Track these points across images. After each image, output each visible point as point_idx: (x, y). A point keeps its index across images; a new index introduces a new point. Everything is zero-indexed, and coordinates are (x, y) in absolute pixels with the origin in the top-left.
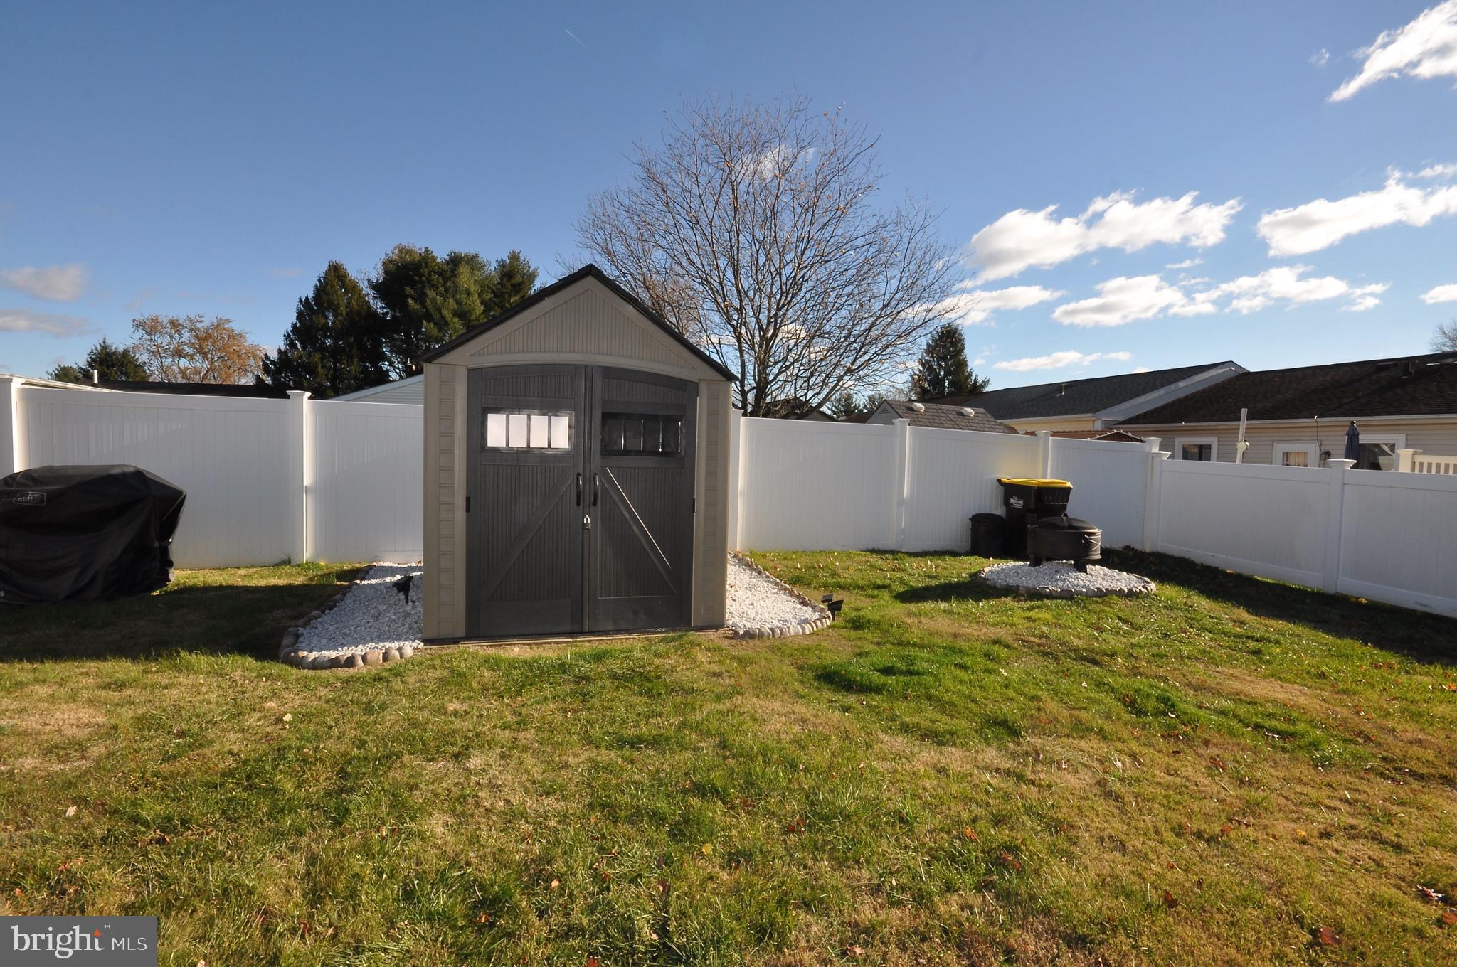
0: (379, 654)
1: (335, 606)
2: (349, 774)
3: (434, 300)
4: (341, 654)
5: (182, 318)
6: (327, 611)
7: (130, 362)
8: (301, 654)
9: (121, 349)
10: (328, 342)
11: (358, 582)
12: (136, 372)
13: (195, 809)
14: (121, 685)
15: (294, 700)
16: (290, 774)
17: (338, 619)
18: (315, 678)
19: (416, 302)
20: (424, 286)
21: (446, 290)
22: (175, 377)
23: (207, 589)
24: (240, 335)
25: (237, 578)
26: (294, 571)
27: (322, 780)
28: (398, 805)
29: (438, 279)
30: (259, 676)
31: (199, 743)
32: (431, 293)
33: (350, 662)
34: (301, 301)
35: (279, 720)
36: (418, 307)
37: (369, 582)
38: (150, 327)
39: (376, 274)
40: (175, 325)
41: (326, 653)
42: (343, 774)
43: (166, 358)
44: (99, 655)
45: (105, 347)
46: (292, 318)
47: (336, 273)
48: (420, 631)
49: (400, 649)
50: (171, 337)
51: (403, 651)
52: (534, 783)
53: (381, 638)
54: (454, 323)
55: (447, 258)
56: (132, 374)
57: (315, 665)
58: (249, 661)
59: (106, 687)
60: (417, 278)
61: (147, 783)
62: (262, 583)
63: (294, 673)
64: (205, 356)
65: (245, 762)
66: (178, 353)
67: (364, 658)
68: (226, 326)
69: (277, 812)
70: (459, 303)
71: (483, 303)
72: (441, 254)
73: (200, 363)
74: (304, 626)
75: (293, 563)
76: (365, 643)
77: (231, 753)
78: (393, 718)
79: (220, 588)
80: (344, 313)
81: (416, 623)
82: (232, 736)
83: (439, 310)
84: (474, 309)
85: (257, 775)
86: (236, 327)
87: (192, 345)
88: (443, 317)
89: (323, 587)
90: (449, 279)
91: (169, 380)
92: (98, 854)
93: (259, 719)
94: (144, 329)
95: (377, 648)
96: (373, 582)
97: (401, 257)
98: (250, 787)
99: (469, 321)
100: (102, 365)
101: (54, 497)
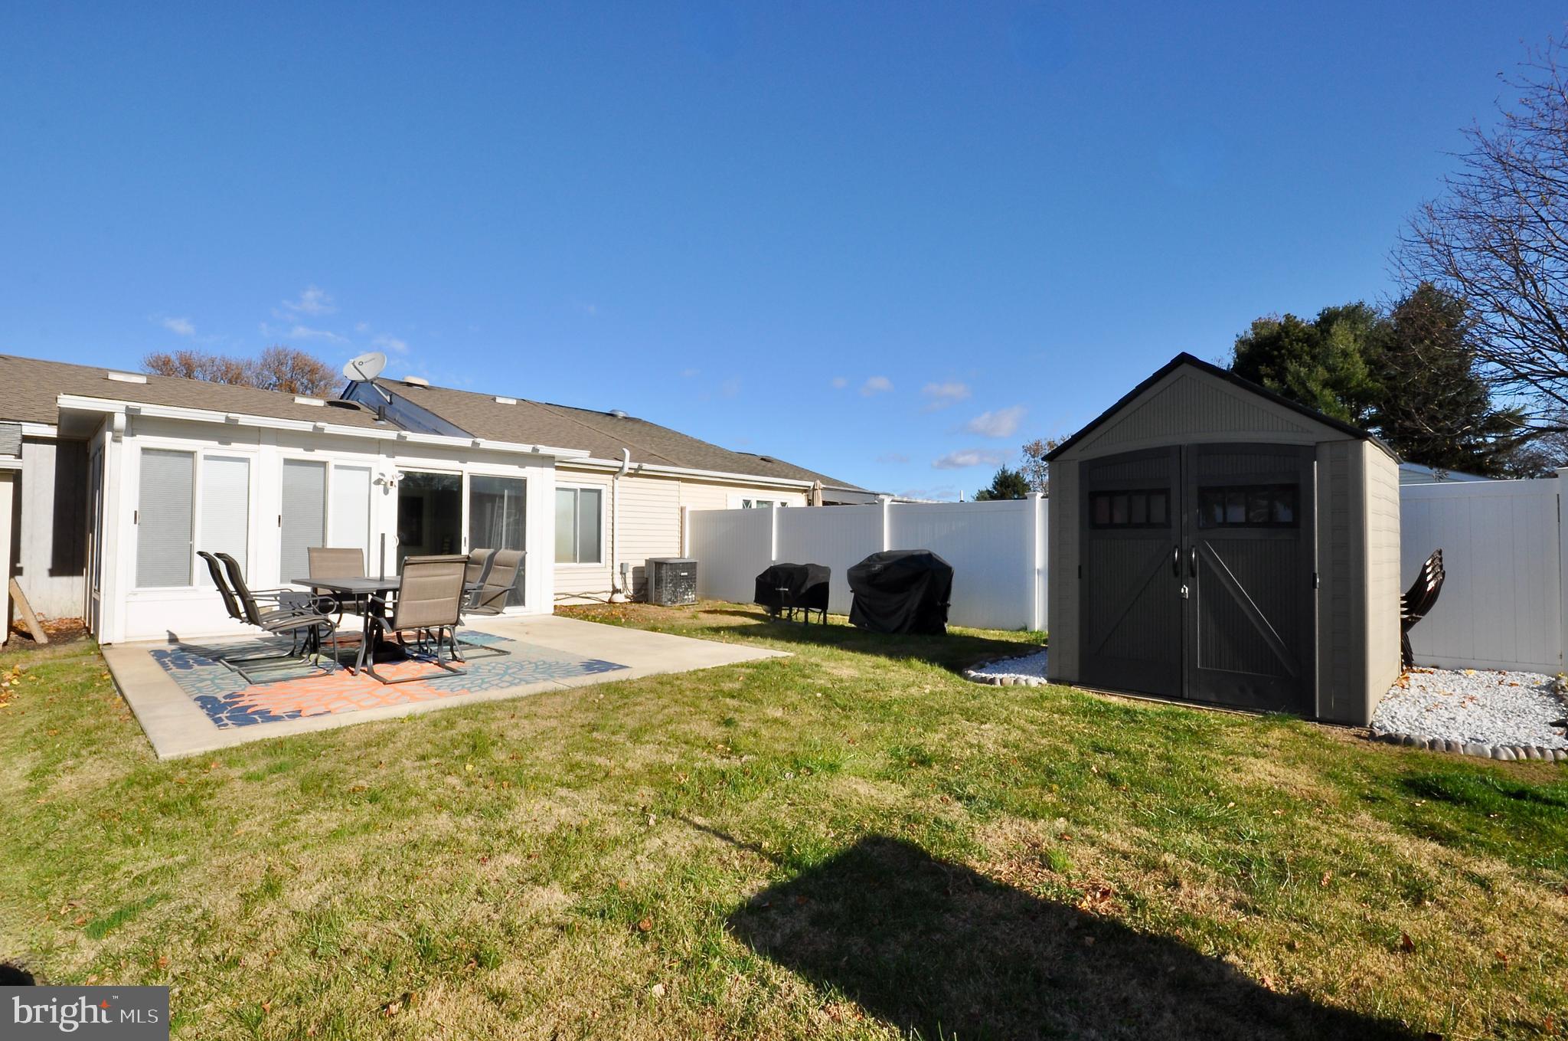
0: (1011, 680)
1: (1024, 656)
3: (1297, 374)
4: (992, 676)
6: (1015, 658)
9: (1014, 473)
14: (878, 667)
15: (940, 687)
16: (902, 707)
17: (1017, 663)
18: (969, 686)
19: (1273, 380)
20: (1284, 361)
21: (1314, 358)
23: (960, 636)
25: (985, 634)
29: (1302, 348)
30: (938, 677)
32: (1292, 366)
33: (993, 682)
35: (923, 692)
36: (1276, 385)
41: (980, 675)
45: (1004, 473)
48: (1046, 671)
53: (1014, 673)
54: (1325, 396)
55: (1318, 319)
60: (1276, 353)
61: (851, 697)
62: (994, 638)
63: (957, 680)
70: (1331, 369)
71: (1367, 362)
72: (1308, 314)
74: (992, 662)
75: (1028, 631)
76: (1002, 674)
81: (1045, 666)
83: (1303, 384)
84: (1354, 374)
85: (890, 704)
88: (1309, 392)
90: (1317, 344)
93: (916, 690)
94: (1030, 454)
95: (1011, 677)
97: (1256, 334)
98: (883, 707)
99: (1348, 389)
100: (1001, 485)
101: (886, 568)
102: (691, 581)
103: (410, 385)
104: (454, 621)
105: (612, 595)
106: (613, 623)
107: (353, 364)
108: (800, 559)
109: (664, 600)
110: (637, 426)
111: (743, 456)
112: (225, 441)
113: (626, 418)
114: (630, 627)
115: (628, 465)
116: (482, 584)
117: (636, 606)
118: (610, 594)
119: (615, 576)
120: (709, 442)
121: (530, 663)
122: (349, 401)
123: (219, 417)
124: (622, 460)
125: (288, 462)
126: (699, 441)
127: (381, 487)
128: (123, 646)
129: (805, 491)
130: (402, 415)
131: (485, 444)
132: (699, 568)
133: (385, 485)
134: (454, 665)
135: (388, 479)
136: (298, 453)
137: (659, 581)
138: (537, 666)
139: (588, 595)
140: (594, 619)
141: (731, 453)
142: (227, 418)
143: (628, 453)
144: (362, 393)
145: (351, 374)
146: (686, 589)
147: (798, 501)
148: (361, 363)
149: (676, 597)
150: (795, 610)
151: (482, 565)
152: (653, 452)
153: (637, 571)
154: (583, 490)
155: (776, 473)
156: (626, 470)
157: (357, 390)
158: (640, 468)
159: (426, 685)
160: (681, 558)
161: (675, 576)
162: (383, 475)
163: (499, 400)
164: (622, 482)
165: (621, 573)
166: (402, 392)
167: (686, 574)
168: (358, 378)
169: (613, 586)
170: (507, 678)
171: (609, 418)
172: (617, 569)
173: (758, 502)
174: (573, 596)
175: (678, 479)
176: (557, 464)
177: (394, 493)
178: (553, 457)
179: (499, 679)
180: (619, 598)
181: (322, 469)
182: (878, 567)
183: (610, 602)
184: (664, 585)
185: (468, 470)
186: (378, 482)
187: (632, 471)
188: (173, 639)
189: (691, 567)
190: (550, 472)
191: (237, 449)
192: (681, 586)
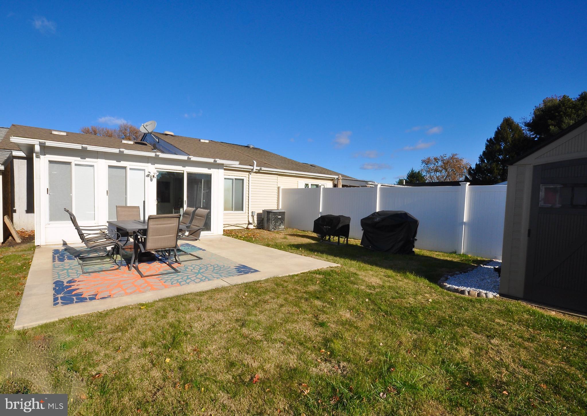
0: (476, 293)
1: (467, 272)
2: (442, 323)
4: (460, 288)
5: (439, 157)
6: (463, 273)
7: (420, 176)
8: (445, 284)
9: (417, 172)
10: (501, 157)
11: (482, 265)
12: (421, 179)
13: (394, 311)
14: (389, 277)
15: (435, 296)
16: (423, 315)
17: (466, 277)
18: (446, 293)
20: (562, 117)
22: (435, 180)
23: (423, 256)
24: (461, 160)
25: (435, 255)
26: (456, 256)
27: (433, 321)
28: (454, 338)
29: (572, 111)
30: (428, 286)
31: (402, 297)
33: (463, 292)
34: (488, 141)
35: (428, 300)
37: (487, 267)
38: (427, 162)
39: (529, 118)
40: (436, 159)
41: (454, 286)
42: (440, 322)
43: (432, 173)
44: (386, 268)
45: (412, 171)
46: (483, 149)
47: (508, 123)
48: (499, 289)
49: (486, 294)
50: (434, 164)
51: (487, 295)
52: (520, 360)
53: (479, 287)
55: (579, 97)
56: (420, 180)
57: (449, 289)
58: (427, 281)
59: (385, 276)
60: (557, 114)
61: (385, 302)
62: (442, 258)
63: (440, 289)
64: (446, 170)
65: (412, 307)
66: (436, 171)
67: (469, 292)
68: (455, 157)
69: (414, 322)
73: (444, 173)
74: (451, 276)
75: (457, 254)
76: (471, 288)
77: (409, 303)
78: (467, 315)
79: (427, 257)
80: (510, 141)
81: (498, 286)
82: (412, 299)
85: (414, 311)
86: (459, 157)
87: (441, 166)
89: (466, 264)
91: (432, 181)
92: (369, 312)
93: (422, 298)
94: (425, 163)
95: (476, 291)
96: (489, 267)
98: (411, 313)
100: (411, 177)
101: (383, 220)
102: (282, 220)
103: (166, 135)
104: (174, 246)
105: (248, 225)
106: (248, 241)
107: (143, 126)
108: (336, 213)
109: (271, 228)
110: (258, 151)
111: (304, 164)
112: (83, 157)
113: (254, 148)
114: (257, 243)
115: (256, 168)
116: (190, 225)
117: (258, 231)
118: (247, 225)
119: (249, 217)
120: (289, 158)
121: (211, 266)
122: (143, 142)
123: (78, 147)
124: (253, 166)
125: (110, 167)
126: (284, 158)
127: (149, 178)
128: (45, 246)
129: (332, 180)
130: (163, 147)
131: (193, 158)
132: (286, 214)
133: (151, 177)
134: (175, 265)
135: (152, 174)
136: (114, 163)
137: (268, 220)
138: (214, 268)
139: (238, 225)
140: (240, 238)
141: (299, 163)
142: (82, 147)
143: (255, 163)
144: (148, 139)
145: (143, 130)
146: (280, 224)
147: (329, 185)
148: (147, 126)
149: (276, 227)
150: (332, 237)
151: (190, 215)
152: (265, 162)
153: (259, 215)
154: (236, 179)
155: (320, 172)
156: (255, 170)
157: (146, 137)
158: (261, 169)
159: (160, 279)
160: (278, 210)
161: (276, 218)
162: (149, 172)
163: (202, 141)
164: (253, 175)
165: (252, 216)
166: (163, 137)
167: (280, 217)
168: (146, 132)
169: (248, 221)
170: (199, 276)
171: (246, 148)
172: (250, 214)
173: (312, 185)
174: (232, 225)
175: (277, 174)
176: (225, 168)
177: (155, 180)
178: (223, 164)
179: (196, 276)
180: (251, 227)
181: (125, 170)
182: (378, 219)
183: (247, 228)
184: (271, 222)
185: (187, 170)
186: (148, 176)
187: (257, 171)
188: (65, 244)
189: (282, 214)
190: (222, 171)
191: (89, 161)
192: (278, 222)
